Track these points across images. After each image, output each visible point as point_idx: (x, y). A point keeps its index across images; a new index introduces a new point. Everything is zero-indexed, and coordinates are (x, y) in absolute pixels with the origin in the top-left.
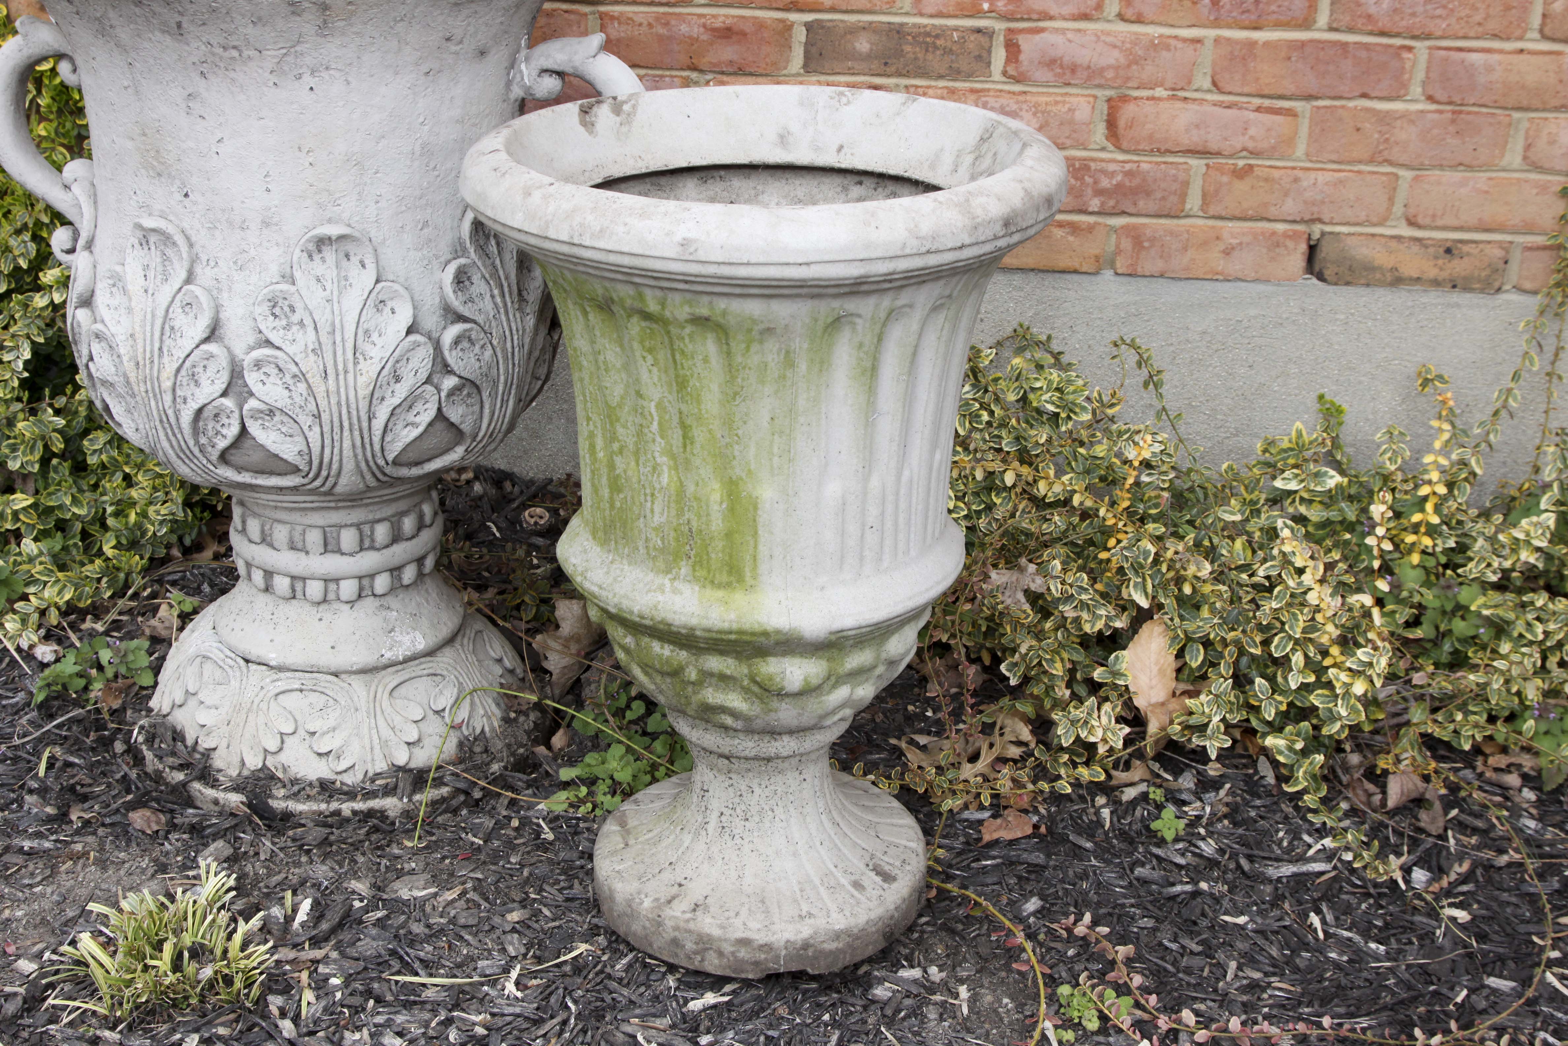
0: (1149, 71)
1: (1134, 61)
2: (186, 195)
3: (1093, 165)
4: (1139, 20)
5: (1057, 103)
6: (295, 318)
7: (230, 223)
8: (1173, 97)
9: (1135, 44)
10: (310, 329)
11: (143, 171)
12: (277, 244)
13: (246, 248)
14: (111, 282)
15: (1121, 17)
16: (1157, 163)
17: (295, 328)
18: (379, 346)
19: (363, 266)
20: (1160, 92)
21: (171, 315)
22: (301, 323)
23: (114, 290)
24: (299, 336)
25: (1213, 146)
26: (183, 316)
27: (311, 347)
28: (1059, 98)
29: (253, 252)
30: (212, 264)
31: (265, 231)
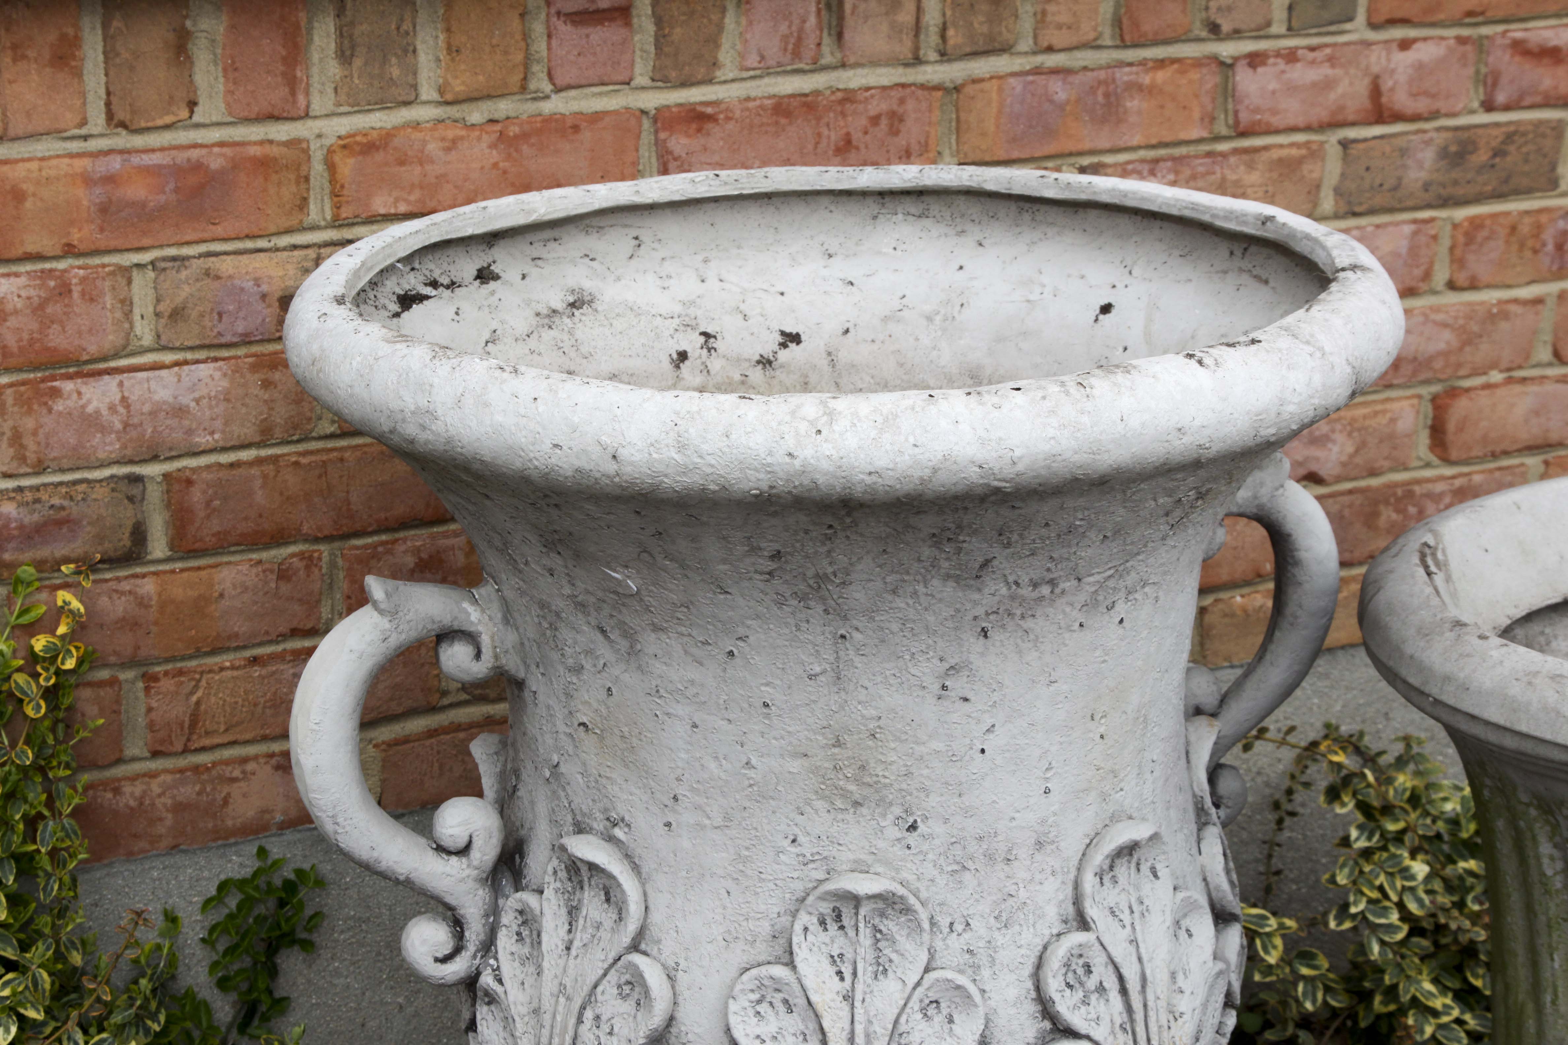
0: (1484, 351)
1: (1468, 340)
2: (913, 827)
3: (1417, 489)
4: (1473, 286)
5: (1376, 413)
6: (1092, 983)
7: (990, 857)
8: (1510, 381)
9: (1469, 317)
10: (1114, 996)
11: (820, 804)
12: (1053, 873)
13: (1012, 889)
14: (755, 997)
15: (1452, 286)
16: (1491, 471)
17: (1094, 997)
18: (1188, 992)
19: (1156, 876)
20: (1496, 376)
21: (902, 1027)
22: (1101, 989)
23: (763, 1008)
24: (1102, 1008)
25: (1554, 437)
26: (923, 1025)
27: (1118, 1021)
28: (1379, 407)
29: (1023, 894)
30: (959, 927)
31: (1038, 857)
